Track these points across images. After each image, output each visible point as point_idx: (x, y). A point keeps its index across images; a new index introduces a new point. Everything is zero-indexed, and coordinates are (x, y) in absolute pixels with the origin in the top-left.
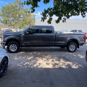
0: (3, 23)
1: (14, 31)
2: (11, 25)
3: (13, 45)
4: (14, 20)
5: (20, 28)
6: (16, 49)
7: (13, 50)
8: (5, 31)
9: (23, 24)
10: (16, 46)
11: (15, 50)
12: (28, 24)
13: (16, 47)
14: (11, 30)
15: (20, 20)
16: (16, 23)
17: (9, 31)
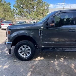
0: (18, 15)
1: (28, 22)
2: (25, 17)
3: (24, 47)
4: (28, 11)
5: (34, 19)
6: (29, 53)
7: (25, 55)
8: (19, 22)
9: (36, 15)
10: (29, 48)
11: (28, 55)
12: (42, 15)
13: (29, 50)
14: (25, 22)
15: (34, 11)
16: (30, 14)
17: (23, 23)
